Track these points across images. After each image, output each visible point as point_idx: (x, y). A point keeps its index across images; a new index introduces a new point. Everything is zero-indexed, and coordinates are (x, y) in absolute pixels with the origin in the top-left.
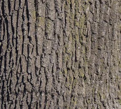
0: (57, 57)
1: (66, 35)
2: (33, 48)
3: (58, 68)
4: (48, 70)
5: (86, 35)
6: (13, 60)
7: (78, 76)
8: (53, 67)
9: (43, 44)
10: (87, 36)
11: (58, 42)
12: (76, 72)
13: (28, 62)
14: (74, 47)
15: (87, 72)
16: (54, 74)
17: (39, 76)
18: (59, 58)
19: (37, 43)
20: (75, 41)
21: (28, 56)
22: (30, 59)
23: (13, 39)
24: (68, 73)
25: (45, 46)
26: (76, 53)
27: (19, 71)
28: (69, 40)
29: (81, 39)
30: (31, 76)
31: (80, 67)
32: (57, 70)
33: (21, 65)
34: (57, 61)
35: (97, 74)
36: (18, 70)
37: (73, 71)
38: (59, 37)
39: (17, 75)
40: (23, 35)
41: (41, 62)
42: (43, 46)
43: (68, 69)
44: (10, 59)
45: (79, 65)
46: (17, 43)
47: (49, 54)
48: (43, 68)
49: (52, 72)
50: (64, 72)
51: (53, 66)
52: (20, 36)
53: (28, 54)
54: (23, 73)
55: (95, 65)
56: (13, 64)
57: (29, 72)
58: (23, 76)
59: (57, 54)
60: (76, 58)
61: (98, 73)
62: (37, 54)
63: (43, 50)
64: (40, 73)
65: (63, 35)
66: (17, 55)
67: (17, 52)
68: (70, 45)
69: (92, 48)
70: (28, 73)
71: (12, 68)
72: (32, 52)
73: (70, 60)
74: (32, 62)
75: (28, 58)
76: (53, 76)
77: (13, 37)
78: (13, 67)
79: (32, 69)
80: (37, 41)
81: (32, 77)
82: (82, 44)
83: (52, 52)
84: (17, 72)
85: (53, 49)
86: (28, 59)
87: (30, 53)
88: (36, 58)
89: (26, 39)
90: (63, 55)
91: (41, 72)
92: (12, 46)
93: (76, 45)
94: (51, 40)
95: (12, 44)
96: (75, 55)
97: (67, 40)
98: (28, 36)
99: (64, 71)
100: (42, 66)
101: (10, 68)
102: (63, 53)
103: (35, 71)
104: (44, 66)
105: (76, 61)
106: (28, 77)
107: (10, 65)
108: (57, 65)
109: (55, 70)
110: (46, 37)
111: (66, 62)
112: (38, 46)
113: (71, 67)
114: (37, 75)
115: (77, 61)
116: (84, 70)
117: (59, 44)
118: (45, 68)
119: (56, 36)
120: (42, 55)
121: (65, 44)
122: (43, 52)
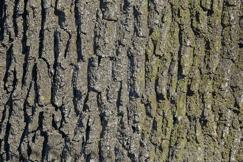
0: (132, 64)
1: (155, 8)
2: (68, 42)
3: (133, 94)
4: (108, 98)
5: (209, 8)
6: (15, 72)
7: (186, 114)
8: (120, 92)
9: (95, 32)
10: (210, 12)
11: (135, 27)
12: (181, 104)
13: (54, 76)
14: (177, 41)
15: (209, 106)
16: (123, 109)
17: (84, 113)
18: (136, 68)
19: (78, 29)
20: (179, 25)
21: (56, 61)
22: (60, 70)
23: (15, 17)
24: (158, 107)
25: (99, 37)
26: (180, 56)
27: (31, 100)
28: (163, 22)
29: (194, 18)
30: (63, 114)
31: (190, 93)
32: (131, 99)
33: (36, 84)
34: (132, 77)
35: (235, 111)
36: (27, 96)
37: (173, 102)
38: (136, 14)
39: (25, 110)
40: (43, 7)
41: (89, 78)
42: (96, 36)
43: (159, 97)
44: (8, 68)
45: (189, 86)
46: (26, 27)
47: (112, 58)
48: (95, 94)
49: (119, 103)
50: (148, 105)
51: (121, 88)
52: (33, 9)
53: (56, 56)
54: (42, 106)
55: (232, 87)
56: (15, 81)
57: (58, 103)
58: (41, 113)
59: (131, 57)
60: (180, 68)
61: (239, 107)
62: (80, 58)
63: (96, 47)
64: (85, 107)
65: (149, 7)
66: (26, 59)
67: (26, 50)
68: (165, 36)
69: (223, 44)
70: (54, 105)
71: (12, 92)
72: (66, 51)
73: (165, 73)
74: (65, 76)
75: (55, 67)
76: (121, 114)
77: (15, 11)
78: (14, 89)
79: (65, 96)
80: (78, 23)
81: (66, 115)
82: (197, 32)
83: (118, 53)
84: (26, 103)
85: (120, 43)
86: (55, 70)
87: (61, 54)
88: (77, 69)
89: (52, 18)
90: (147, 59)
91: (88, 104)
92: (13, 33)
93: (180, 34)
94: (115, 21)
95: (12, 30)
96: (179, 62)
97: (157, 22)
98: (55, 8)
99: (148, 101)
100: (90, 89)
101: (8, 92)
102: (146, 55)
103: (74, 101)
104: (97, 88)
105: (180, 75)
106: (53, 116)
107: (7, 85)
108: (133, 85)
109: (125, 98)
110: (103, 12)
111: (153, 79)
112: (82, 36)
113: (168, 91)
114: (77, 112)
115: (184, 76)
116: (203, 99)
117: (136, 30)
118: (99, 93)
119: (131, 11)
120: (91, 61)
121: (151, 31)
122: (95, 53)
